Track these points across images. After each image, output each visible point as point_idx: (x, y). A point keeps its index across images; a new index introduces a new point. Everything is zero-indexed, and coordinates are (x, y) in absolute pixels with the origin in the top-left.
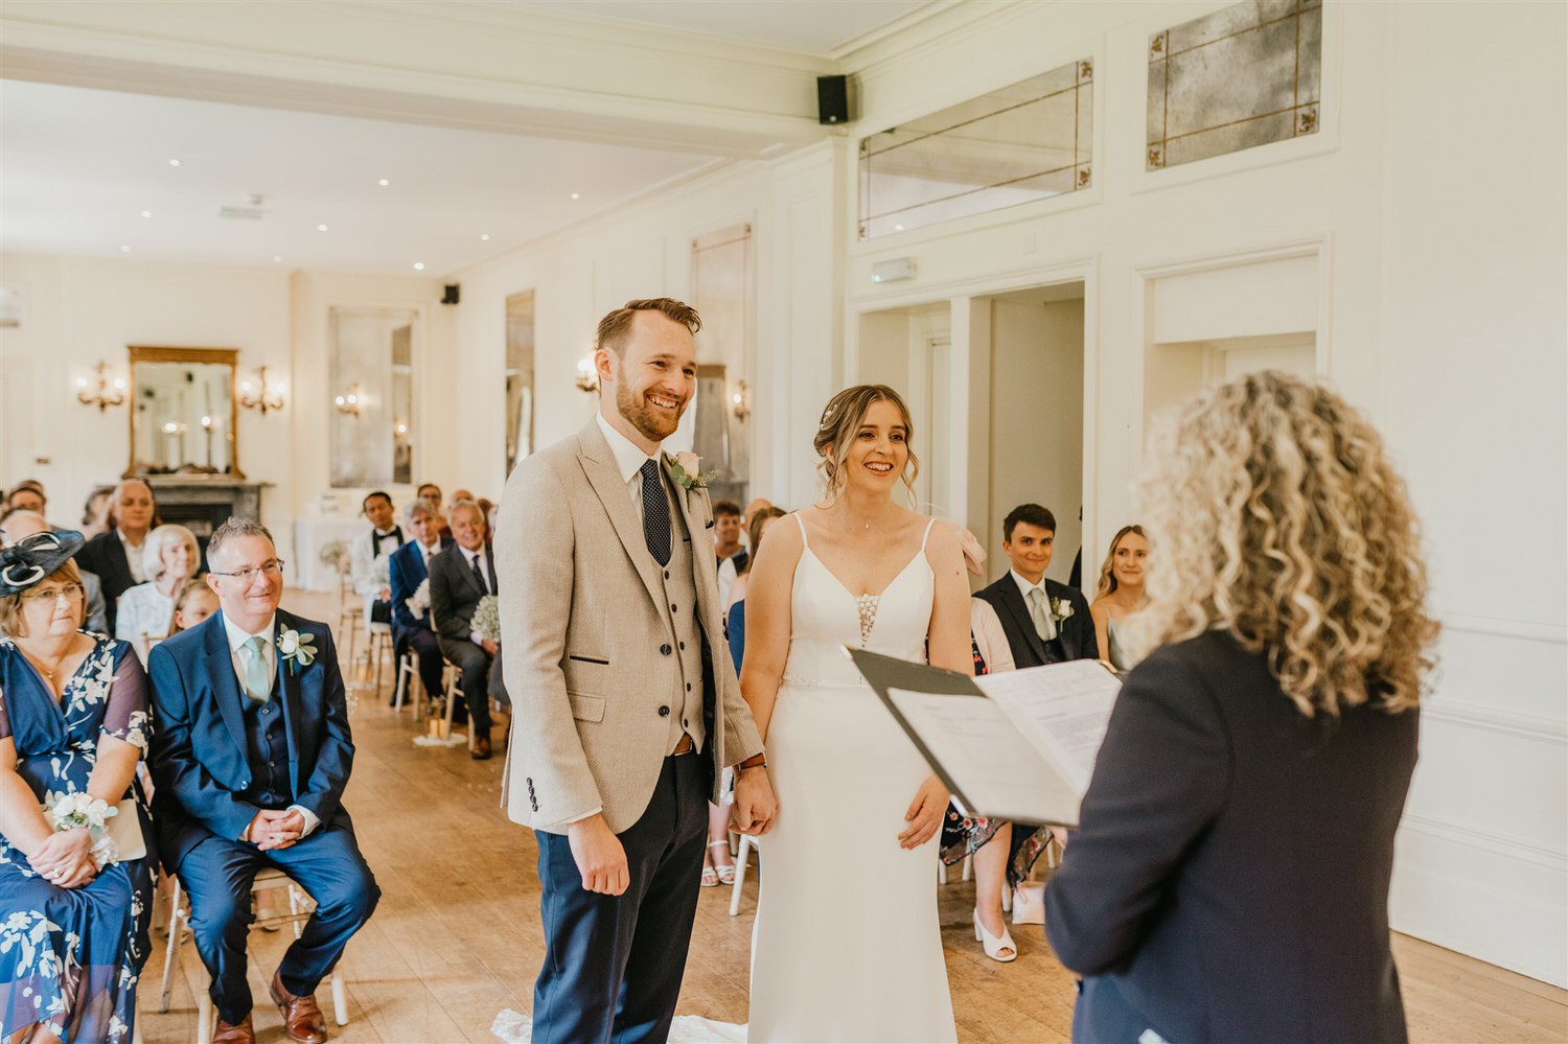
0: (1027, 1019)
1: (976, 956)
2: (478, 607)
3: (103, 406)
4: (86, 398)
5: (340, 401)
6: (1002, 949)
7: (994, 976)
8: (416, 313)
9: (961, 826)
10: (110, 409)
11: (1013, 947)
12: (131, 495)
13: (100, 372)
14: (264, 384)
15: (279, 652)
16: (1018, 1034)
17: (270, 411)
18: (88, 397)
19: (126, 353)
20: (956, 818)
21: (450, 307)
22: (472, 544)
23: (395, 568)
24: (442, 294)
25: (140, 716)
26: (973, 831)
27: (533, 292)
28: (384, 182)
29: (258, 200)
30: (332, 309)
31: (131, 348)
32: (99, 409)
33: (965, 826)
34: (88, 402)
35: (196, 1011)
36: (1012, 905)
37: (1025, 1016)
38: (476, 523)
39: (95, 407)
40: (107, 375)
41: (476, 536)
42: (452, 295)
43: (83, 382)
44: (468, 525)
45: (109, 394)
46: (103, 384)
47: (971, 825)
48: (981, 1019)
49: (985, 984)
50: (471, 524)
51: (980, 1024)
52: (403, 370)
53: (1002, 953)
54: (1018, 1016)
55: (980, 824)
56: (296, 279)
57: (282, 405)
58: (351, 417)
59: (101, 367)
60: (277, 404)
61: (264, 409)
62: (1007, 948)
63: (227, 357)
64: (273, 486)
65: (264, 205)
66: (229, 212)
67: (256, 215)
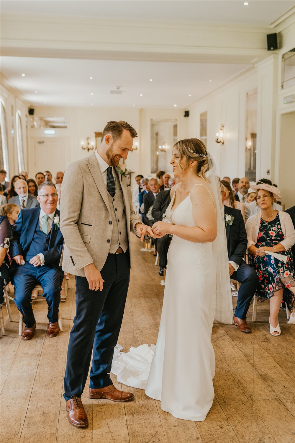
0: (269, 357)
1: (265, 333)
2: (149, 210)
3: (88, 150)
4: (84, 148)
5: (160, 147)
6: (275, 332)
7: (267, 340)
8: (176, 120)
9: (265, 290)
10: (90, 151)
11: (279, 331)
12: (59, 176)
13: (88, 140)
15: (53, 222)
16: (262, 361)
17: (134, 151)
18: (85, 147)
19: (94, 135)
20: (263, 287)
21: (186, 118)
22: (155, 191)
23: (140, 198)
24: (184, 114)
25: (7, 239)
26: (269, 292)
27: (207, 112)
28: (151, 80)
29: (118, 88)
30: (152, 120)
31: (96, 133)
32: (87, 151)
33: (266, 290)
34: (84, 149)
35: (19, 322)
36: (289, 317)
37: (269, 355)
38: (156, 185)
39: (87, 149)
40: (89, 141)
41: (156, 189)
42: (187, 114)
43: (83, 143)
44: (153, 185)
45: (90, 146)
46: (88, 144)
47: (268, 290)
48: (253, 354)
49: (263, 343)
50: (154, 185)
51: (251, 356)
52: (176, 138)
53: (274, 333)
54: (266, 354)
55: (270, 290)
56: (141, 111)
57: (137, 149)
58: (164, 152)
59: (88, 138)
60: (135, 148)
61: (132, 150)
62: (277, 332)
64: (134, 173)
65: (121, 89)
66: (112, 92)
67: (120, 92)
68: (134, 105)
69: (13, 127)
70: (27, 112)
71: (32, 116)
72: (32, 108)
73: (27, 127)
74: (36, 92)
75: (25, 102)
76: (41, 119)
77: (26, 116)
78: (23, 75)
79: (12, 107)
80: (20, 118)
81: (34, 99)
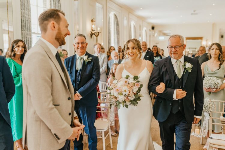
14: (207, 43)
30: (220, 29)
31: (186, 38)
56: (214, 25)
63: (201, 38)
65: (196, 12)
66: (192, 14)
67: (197, 14)
68: (208, 21)
69: (140, 36)
70: (151, 29)
71: (153, 30)
72: (154, 26)
73: (150, 36)
74: (152, 17)
75: (149, 23)
76: (160, 31)
77: (150, 30)
78: (141, 8)
79: (140, 26)
80: (146, 31)
81: (154, 21)
